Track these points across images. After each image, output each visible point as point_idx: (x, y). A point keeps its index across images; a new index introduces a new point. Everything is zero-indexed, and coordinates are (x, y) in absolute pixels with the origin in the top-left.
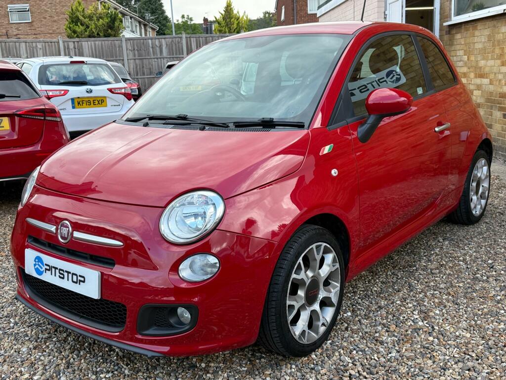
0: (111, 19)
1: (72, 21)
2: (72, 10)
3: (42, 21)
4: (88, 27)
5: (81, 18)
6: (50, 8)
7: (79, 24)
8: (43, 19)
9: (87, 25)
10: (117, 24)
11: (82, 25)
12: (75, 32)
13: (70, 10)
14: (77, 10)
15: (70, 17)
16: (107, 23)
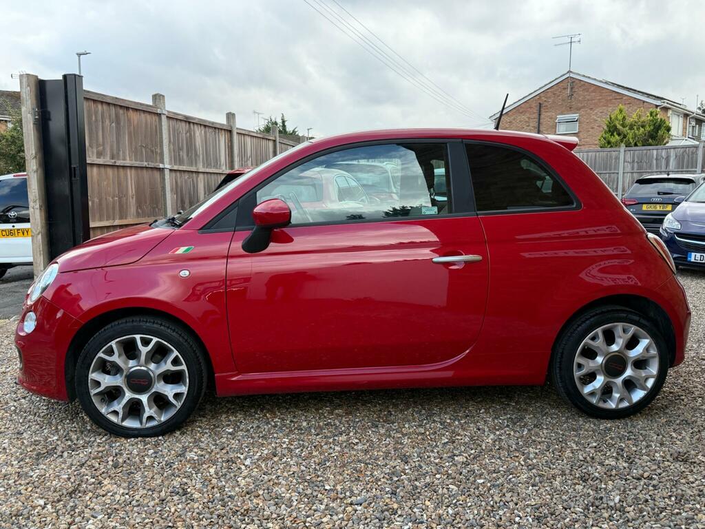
0: (654, 128)
1: (610, 131)
2: (611, 118)
3: (589, 131)
4: (625, 136)
5: (619, 127)
6: (601, 117)
7: (615, 134)
8: (591, 130)
9: (624, 135)
10: (660, 133)
11: (619, 135)
12: (609, 143)
13: (609, 119)
14: (617, 119)
15: (608, 126)
16: (649, 132)
